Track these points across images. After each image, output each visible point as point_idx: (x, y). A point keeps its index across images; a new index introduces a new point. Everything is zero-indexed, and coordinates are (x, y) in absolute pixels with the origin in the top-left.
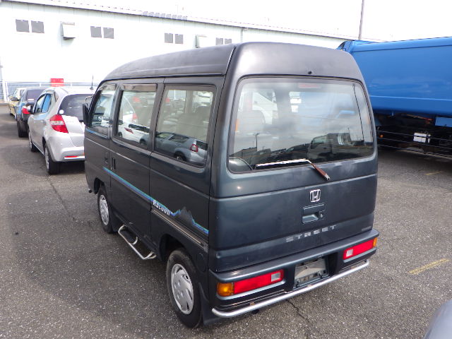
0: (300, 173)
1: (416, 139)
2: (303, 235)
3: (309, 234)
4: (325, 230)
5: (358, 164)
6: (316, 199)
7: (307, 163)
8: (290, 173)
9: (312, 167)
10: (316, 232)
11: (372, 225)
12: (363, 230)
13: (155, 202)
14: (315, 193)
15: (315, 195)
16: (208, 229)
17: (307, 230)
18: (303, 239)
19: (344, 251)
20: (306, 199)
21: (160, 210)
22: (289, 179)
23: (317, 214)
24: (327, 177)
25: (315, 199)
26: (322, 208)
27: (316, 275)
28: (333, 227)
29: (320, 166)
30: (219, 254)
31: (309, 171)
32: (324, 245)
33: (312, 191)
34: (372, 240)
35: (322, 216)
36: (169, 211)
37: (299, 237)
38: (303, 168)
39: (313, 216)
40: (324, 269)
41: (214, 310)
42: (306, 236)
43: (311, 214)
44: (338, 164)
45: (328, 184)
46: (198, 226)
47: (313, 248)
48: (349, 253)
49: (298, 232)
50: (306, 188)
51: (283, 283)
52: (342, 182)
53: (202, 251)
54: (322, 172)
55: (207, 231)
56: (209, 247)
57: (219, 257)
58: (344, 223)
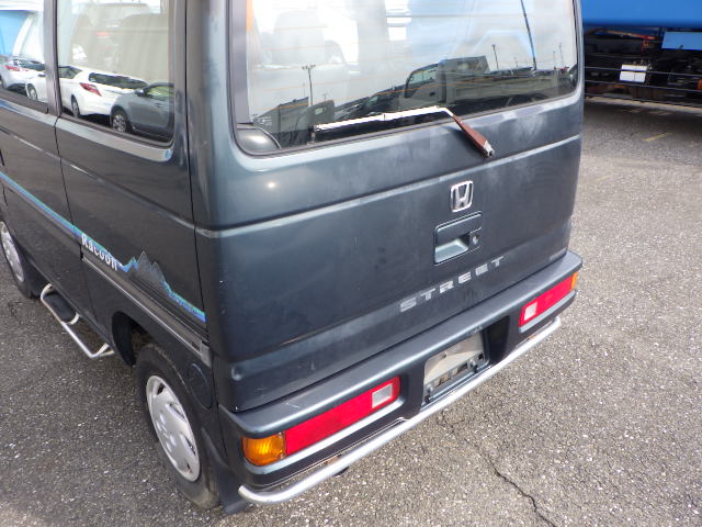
0: (426, 143)
1: (624, 76)
2: (438, 290)
3: (450, 285)
4: (482, 270)
5: (550, 113)
6: (464, 202)
7: (443, 115)
8: (403, 145)
9: (455, 126)
10: (463, 278)
11: (566, 245)
12: (552, 258)
13: (85, 238)
14: (463, 190)
15: (462, 195)
16: (203, 310)
17: (444, 279)
18: (437, 297)
19: (521, 310)
20: (440, 205)
21: (98, 257)
22: (401, 161)
23: (466, 239)
24: (488, 148)
25: (462, 205)
26: (476, 223)
27: (464, 366)
28: (497, 262)
29: (472, 123)
30: (239, 371)
31: (447, 135)
32: (478, 304)
33: (456, 187)
34: (569, 277)
35: (475, 241)
36: (114, 260)
37: (428, 295)
38: (434, 131)
39: (457, 243)
40: (480, 351)
41: (243, 490)
42: (442, 291)
43: (453, 239)
44: (508, 114)
45: (490, 165)
46: (179, 299)
47: (459, 314)
48: (530, 312)
49: (425, 286)
50: (442, 179)
51: (397, 404)
52: (517, 157)
53: (199, 361)
54: (478, 138)
55: (201, 315)
56: (213, 354)
57: (237, 377)
58: (519, 248)
